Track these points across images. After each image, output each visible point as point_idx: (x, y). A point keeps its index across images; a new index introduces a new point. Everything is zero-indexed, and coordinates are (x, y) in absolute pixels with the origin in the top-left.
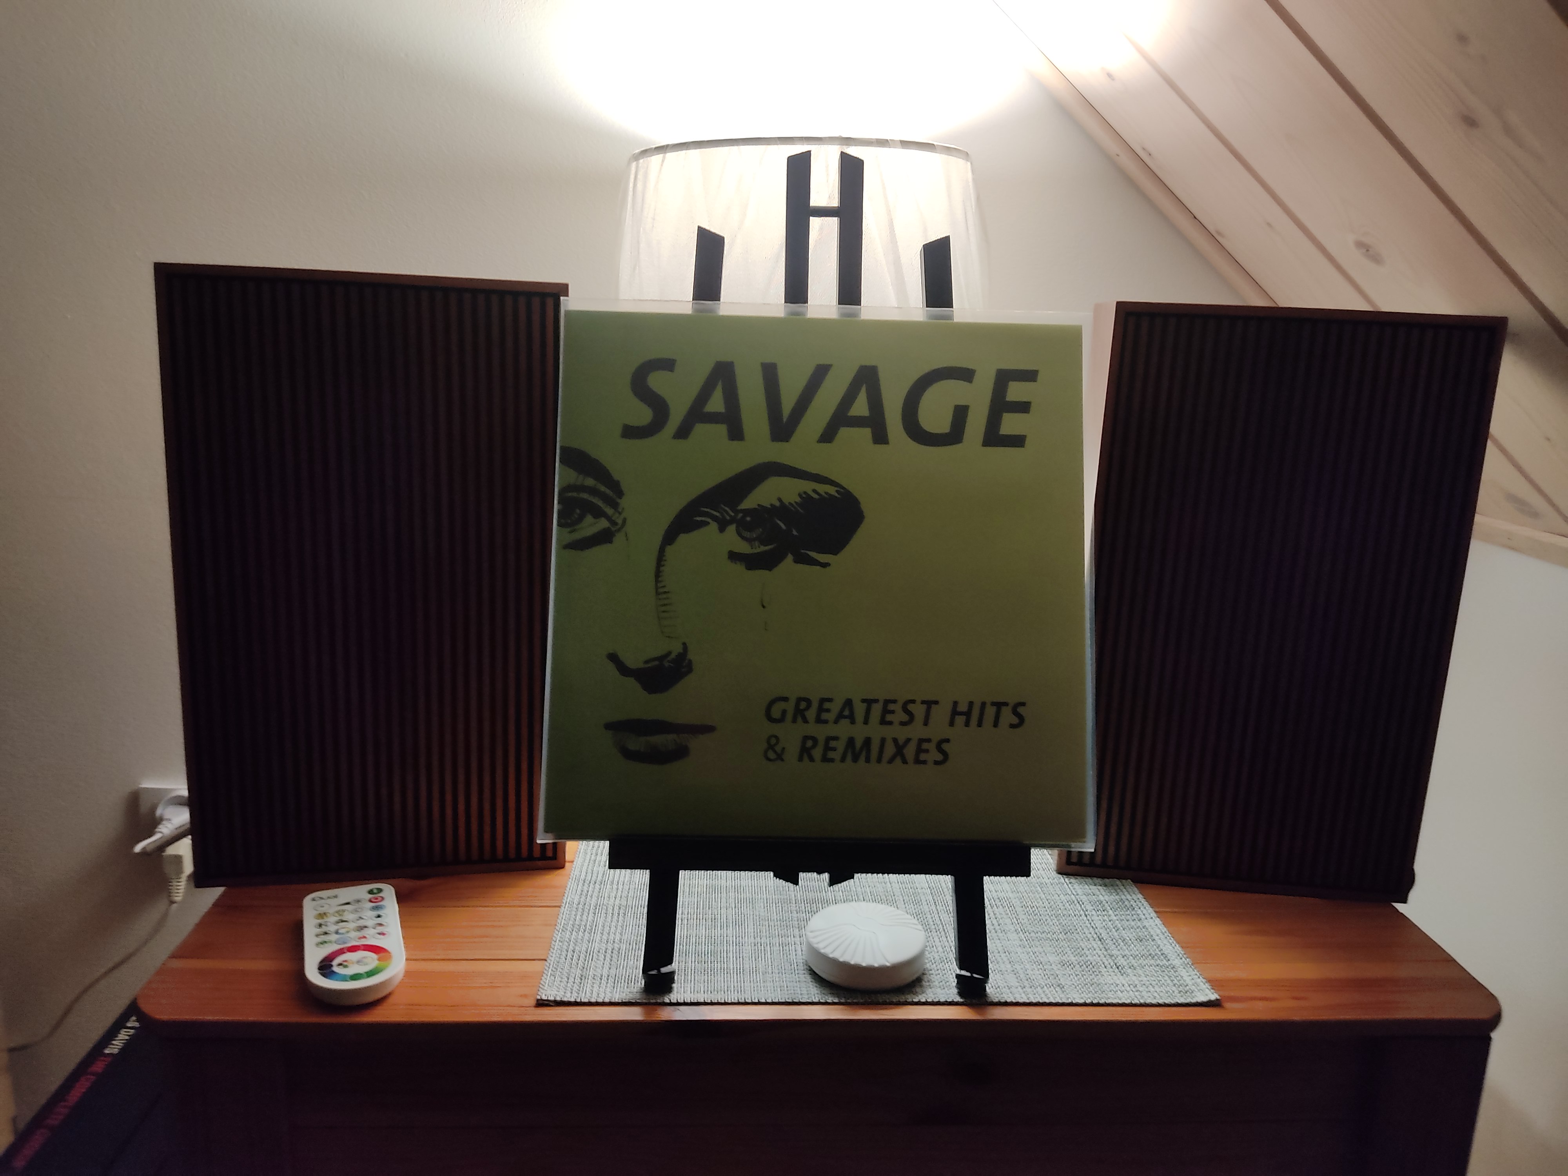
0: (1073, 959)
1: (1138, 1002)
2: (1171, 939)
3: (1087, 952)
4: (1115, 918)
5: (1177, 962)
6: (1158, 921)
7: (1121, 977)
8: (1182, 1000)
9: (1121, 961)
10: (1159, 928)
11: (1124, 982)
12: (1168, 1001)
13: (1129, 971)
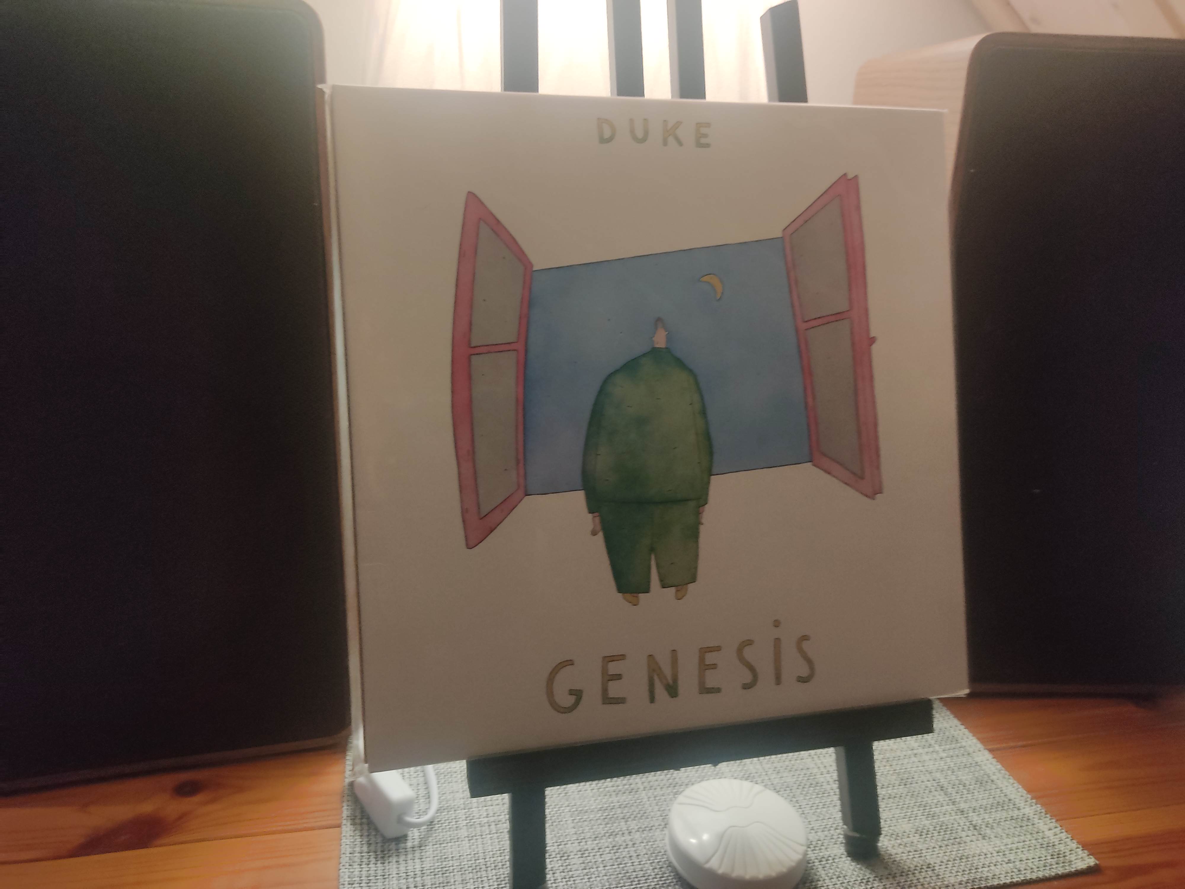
0: (927, 823)
1: (1018, 879)
2: (1009, 779)
3: (937, 810)
4: (944, 755)
5: (1028, 811)
6: (987, 755)
7: (984, 841)
8: (1060, 871)
9: (976, 819)
10: (991, 764)
11: (991, 850)
12: (1047, 873)
13: (988, 831)
